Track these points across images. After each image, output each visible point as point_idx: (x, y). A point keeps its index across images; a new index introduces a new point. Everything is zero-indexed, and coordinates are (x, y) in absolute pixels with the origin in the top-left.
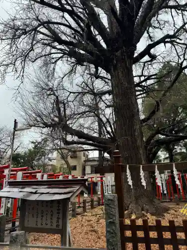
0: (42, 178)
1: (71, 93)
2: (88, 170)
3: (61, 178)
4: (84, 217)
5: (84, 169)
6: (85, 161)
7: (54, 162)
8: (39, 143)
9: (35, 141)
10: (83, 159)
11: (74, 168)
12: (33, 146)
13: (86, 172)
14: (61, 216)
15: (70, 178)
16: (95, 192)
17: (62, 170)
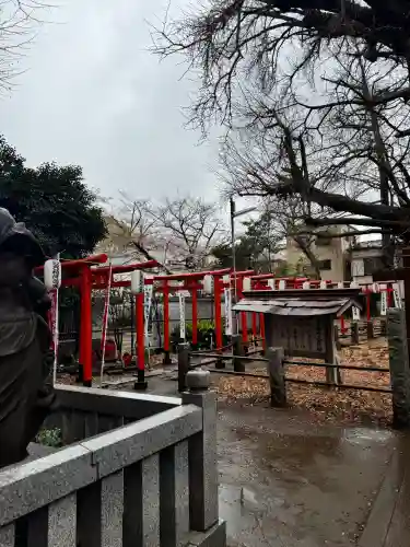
0: (277, 287)
1: (312, 108)
2: (358, 267)
3: (306, 286)
4: (355, 351)
5: (348, 268)
6: (350, 250)
7: (281, 255)
8: (257, 224)
9: (249, 221)
10: (345, 245)
11: (327, 265)
12: (246, 229)
13: (354, 273)
14: (322, 337)
15: (323, 286)
16: (375, 312)
17: (301, 270)
